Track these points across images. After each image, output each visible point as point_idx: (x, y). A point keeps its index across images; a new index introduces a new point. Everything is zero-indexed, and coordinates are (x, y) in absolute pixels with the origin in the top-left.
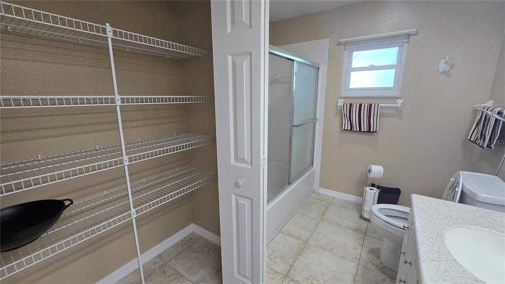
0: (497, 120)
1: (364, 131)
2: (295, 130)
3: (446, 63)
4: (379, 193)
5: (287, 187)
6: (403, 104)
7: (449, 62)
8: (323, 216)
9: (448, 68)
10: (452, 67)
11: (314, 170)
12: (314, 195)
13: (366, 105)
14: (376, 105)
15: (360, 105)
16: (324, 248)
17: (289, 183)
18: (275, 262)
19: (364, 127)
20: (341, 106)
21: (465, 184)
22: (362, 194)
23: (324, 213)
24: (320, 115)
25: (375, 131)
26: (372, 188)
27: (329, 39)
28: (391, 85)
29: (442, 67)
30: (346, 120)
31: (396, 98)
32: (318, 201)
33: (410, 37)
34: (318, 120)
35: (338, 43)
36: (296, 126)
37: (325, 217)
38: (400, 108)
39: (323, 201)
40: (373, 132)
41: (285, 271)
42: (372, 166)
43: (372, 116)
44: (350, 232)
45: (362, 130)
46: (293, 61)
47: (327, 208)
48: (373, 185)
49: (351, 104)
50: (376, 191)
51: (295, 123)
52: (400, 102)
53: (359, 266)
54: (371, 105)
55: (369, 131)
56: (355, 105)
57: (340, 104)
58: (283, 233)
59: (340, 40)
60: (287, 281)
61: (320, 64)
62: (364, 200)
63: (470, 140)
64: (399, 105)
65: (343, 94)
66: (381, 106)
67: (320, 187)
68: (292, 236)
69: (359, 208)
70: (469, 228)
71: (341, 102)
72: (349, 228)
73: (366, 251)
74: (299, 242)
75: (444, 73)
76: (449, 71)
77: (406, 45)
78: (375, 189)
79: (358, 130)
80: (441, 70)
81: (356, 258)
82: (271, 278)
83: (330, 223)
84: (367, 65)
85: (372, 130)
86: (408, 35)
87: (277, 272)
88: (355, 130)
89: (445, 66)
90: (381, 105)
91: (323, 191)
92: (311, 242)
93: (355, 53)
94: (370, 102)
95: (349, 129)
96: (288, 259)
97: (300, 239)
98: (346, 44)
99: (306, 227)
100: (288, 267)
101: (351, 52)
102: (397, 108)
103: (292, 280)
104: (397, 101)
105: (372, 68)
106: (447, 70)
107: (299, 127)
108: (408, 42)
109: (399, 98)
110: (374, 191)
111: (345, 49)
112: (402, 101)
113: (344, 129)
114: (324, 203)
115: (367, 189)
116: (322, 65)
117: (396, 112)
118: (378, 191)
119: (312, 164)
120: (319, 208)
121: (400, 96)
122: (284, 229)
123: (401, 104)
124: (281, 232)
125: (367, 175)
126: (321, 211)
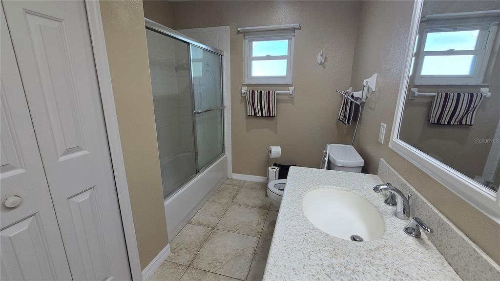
0: (351, 102)
1: (265, 116)
2: (198, 117)
3: (322, 55)
4: (279, 171)
5: (195, 176)
6: (294, 91)
7: (324, 55)
8: (233, 199)
9: (323, 61)
10: (326, 59)
11: (226, 157)
12: (227, 182)
13: (265, 92)
14: (273, 92)
15: (261, 92)
16: (231, 229)
17: (197, 172)
18: (178, 255)
19: (266, 114)
20: (245, 93)
21: (330, 154)
22: (266, 174)
23: (234, 197)
24: (227, 102)
26: (274, 167)
27: (229, 27)
28: (285, 74)
29: (320, 59)
30: (250, 107)
31: (288, 85)
32: (231, 186)
33: (296, 31)
34: (225, 107)
35: (238, 31)
36: (198, 113)
37: (235, 200)
38: (291, 94)
39: (235, 185)
40: (273, 117)
41: (188, 261)
42: (272, 147)
43: (271, 102)
44: (256, 210)
45: (264, 116)
46: (189, 44)
47: (238, 191)
48: (275, 165)
49: (253, 91)
50: (277, 169)
51: (197, 110)
53: (261, 239)
54: (269, 92)
55: (269, 116)
56: (256, 92)
58: (191, 223)
59: (239, 29)
60: (189, 271)
61: (223, 52)
62: (268, 179)
63: (339, 119)
64: (291, 92)
65: (247, 82)
66: (277, 93)
67: (233, 172)
68: (200, 225)
69: (265, 186)
70: (323, 188)
71: (244, 90)
72: (255, 207)
73: (267, 224)
74: (207, 229)
75: (321, 64)
77: (293, 38)
78: (276, 168)
79: (260, 115)
80: (319, 62)
81: (259, 232)
82: (172, 273)
83: (239, 205)
84: (265, 55)
85: (271, 115)
86: (294, 29)
87: (180, 265)
88: (258, 115)
91: (237, 176)
92: (219, 227)
93: (255, 43)
94: (268, 88)
95: (253, 115)
96: (193, 249)
97: (208, 226)
98: (245, 33)
99: (215, 213)
100: (192, 257)
101: (251, 41)
102: (289, 94)
103: (195, 269)
104: (290, 88)
105: (269, 58)
106: (323, 62)
107: (201, 114)
108: (294, 36)
109: (291, 85)
110: (275, 170)
111: (244, 38)
112: (293, 88)
113: (249, 115)
114: (236, 187)
115: (270, 168)
116: (225, 52)
117: (289, 98)
118: (278, 169)
119: (223, 151)
120: (230, 193)
121: (291, 84)
122: (193, 220)
123: (292, 91)
124: (190, 222)
125: (269, 156)
126: (232, 195)
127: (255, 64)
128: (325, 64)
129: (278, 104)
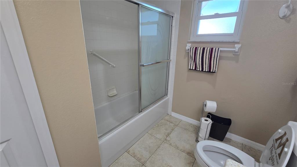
1: (205, 71)
2: (143, 69)
3: (288, 7)
4: (212, 124)
5: (138, 114)
6: (240, 49)
7: (291, 7)
8: (167, 137)
9: (289, 13)
10: (293, 12)
11: (169, 98)
12: (167, 118)
13: (209, 49)
14: (217, 49)
15: (204, 49)
17: (140, 112)
19: (206, 68)
20: (189, 49)
22: (199, 120)
23: (168, 135)
25: (214, 71)
26: (208, 119)
28: (232, 31)
29: (283, 11)
30: (192, 62)
31: (234, 43)
32: (168, 123)
34: (171, 60)
36: (143, 66)
37: (168, 139)
38: (237, 52)
39: (172, 123)
40: (213, 72)
42: (207, 101)
44: (184, 154)
45: (204, 70)
47: (173, 130)
49: (196, 48)
51: (143, 64)
52: (237, 46)
54: (212, 49)
55: (210, 71)
56: (199, 49)
57: (187, 48)
64: (237, 50)
65: (192, 39)
66: (221, 51)
67: (172, 111)
71: (188, 46)
72: (184, 151)
74: (138, 163)
75: (284, 17)
76: (290, 15)
79: (201, 70)
80: (281, 15)
83: (171, 144)
85: (212, 71)
88: (198, 70)
89: (286, 10)
90: (221, 49)
91: (174, 114)
94: (211, 46)
95: (194, 69)
97: (140, 160)
99: (149, 147)
102: (235, 52)
104: (236, 45)
105: (217, 16)
106: (287, 15)
107: (147, 66)
109: (238, 43)
110: (208, 122)
112: (239, 46)
113: (190, 69)
114: (172, 125)
115: (203, 119)
116: (175, 14)
117: (234, 56)
118: (211, 123)
119: (166, 94)
120: (166, 129)
121: (239, 41)
122: (131, 149)
123: (239, 49)
124: (128, 151)
125: (203, 109)
126: (167, 132)
127: (202, 22)
128: (291, 17)
129: (221, 61)
